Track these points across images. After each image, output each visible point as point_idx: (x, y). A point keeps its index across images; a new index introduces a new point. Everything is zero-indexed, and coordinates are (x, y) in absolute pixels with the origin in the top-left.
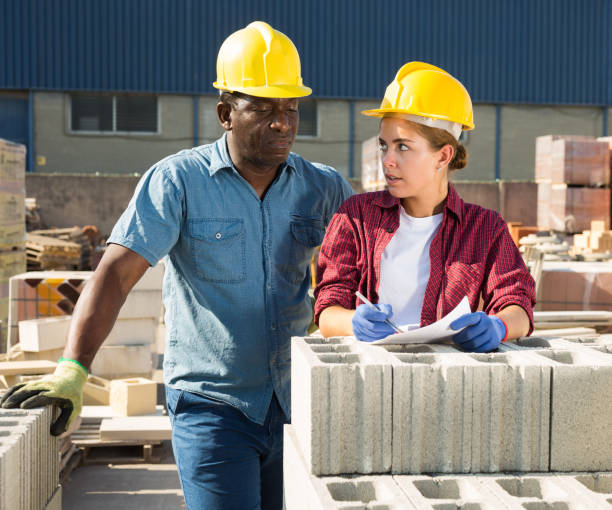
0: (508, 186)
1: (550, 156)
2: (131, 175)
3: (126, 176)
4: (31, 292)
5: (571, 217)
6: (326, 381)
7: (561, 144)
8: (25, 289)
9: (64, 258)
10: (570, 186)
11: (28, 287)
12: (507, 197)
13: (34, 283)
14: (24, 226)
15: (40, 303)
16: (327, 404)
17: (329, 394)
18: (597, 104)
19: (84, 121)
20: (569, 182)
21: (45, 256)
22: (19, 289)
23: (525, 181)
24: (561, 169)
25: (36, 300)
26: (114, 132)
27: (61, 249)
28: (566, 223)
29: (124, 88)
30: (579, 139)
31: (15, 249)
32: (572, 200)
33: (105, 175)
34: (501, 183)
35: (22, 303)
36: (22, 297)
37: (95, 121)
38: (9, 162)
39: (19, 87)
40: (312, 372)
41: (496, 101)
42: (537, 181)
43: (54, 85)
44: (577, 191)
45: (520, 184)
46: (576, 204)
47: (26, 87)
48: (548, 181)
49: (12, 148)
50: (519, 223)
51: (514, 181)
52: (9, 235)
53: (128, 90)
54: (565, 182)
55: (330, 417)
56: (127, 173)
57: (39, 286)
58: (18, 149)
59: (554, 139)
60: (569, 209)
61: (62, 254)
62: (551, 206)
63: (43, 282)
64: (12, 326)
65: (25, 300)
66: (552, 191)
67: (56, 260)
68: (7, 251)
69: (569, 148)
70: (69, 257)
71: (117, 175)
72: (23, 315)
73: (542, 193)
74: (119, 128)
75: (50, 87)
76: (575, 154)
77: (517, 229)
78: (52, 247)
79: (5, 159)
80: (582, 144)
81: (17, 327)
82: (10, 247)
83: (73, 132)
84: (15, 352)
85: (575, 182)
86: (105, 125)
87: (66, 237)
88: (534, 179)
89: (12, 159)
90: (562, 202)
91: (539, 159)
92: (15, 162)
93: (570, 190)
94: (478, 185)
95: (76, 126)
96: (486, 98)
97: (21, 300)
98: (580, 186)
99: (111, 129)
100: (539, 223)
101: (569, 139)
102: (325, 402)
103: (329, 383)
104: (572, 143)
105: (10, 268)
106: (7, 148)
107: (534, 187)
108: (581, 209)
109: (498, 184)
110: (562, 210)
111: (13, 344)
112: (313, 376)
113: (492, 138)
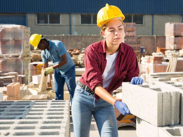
0: (157, 37)
1: (169, 28)
2: (54, 35)
3: (53, 36)
4: (35, 68)
5: (175, 45)
6: (162, 97)
7: (172, 25)
8: (33, 67)
9: (38, 58)
10: (175, 37)
11: (34, 66)
12: (157, 40)
13: (35, 65)
14: (30, 50)
15: (37, 71)
16: (162, 104)
17: (162, 101)
18: (180, 14)
19: (41, 21)
20: (175, 35)
21: (33, 58)
22: (32, 67)
23: (161, 35)
24: (172, 32)
25: (36, 70)
26: (49, 24)
27: (37, 56)
28: (174, 47)
29: (51, 12)
30: (178, 23)
31: (28, 56)
32: (176, 40)
33: (47, 35)
34: (155, 36)
35: (32, 71)
36: (32, 69)
37: (43, 21)
38: (26, 32)
39: (23, 12)
40: (158, 95)
41: (152, 13)
42: (166, 35)
43: (32, 12)
44: (177, 38)
45: (160, 36)
46: (177, 41)
47: (25, 12)
48: (169, 35)
49: (27, 28)
50: (160, 47)
51: (159, 35)
52: (26, 52)
53: (52, 13)
54: (174, 35)
55: (163, 108)
56: (53, 35)
57: (37, 66)
58: (28, 29)
59: (171, 23)
60: (175, 43)
61: (37, 57)
62: (170, 42)
63: (38, 65)
64: (30, 77)
65: (33, 70)
66: (170, 38)
67: (36, 59)
68: (26, 57)
69: (175, 26)
70: (39, 58)
71: (51, 36)
72: (33, 74)
73: (167, 39)
74: (50, 23)
75: (31, 12)
76: (177, 28)
77: (160, 49)
78: (35, 55)
79: (25, 31)
80: (178, 25)
81: (32, 77)
82: (27, 55)
83: (37, 24)
84: (31, 84)
85: (176, 35)
86: (46, 22)
87: (38, 52)
88: (165, 35)
89: (27, 31)
90: (173, 41)
91: (166, 29)
92: (27, 32)
93: (175, 38)
94: (149, 37)
95: (38, 22)
96: (149, 13)
97: (32, 70)
98: (178, 36)
99: (47, 23)
100: (166, 47)
101: (175, 23)
102: (161, 103)
103: (163, 98)
104: (176, 25)
105: (27, 61)
106: (26, 28)
107: (165, 37)
108: (178, 43)
109: (154, 36)
110: (173, 43)
111: (30, 82)
112: (158, 96)
113: (151, 24)
